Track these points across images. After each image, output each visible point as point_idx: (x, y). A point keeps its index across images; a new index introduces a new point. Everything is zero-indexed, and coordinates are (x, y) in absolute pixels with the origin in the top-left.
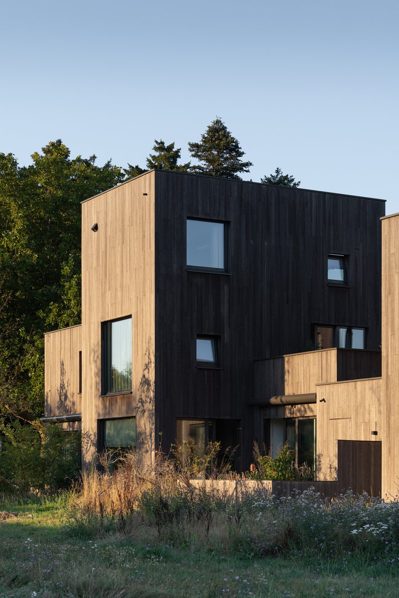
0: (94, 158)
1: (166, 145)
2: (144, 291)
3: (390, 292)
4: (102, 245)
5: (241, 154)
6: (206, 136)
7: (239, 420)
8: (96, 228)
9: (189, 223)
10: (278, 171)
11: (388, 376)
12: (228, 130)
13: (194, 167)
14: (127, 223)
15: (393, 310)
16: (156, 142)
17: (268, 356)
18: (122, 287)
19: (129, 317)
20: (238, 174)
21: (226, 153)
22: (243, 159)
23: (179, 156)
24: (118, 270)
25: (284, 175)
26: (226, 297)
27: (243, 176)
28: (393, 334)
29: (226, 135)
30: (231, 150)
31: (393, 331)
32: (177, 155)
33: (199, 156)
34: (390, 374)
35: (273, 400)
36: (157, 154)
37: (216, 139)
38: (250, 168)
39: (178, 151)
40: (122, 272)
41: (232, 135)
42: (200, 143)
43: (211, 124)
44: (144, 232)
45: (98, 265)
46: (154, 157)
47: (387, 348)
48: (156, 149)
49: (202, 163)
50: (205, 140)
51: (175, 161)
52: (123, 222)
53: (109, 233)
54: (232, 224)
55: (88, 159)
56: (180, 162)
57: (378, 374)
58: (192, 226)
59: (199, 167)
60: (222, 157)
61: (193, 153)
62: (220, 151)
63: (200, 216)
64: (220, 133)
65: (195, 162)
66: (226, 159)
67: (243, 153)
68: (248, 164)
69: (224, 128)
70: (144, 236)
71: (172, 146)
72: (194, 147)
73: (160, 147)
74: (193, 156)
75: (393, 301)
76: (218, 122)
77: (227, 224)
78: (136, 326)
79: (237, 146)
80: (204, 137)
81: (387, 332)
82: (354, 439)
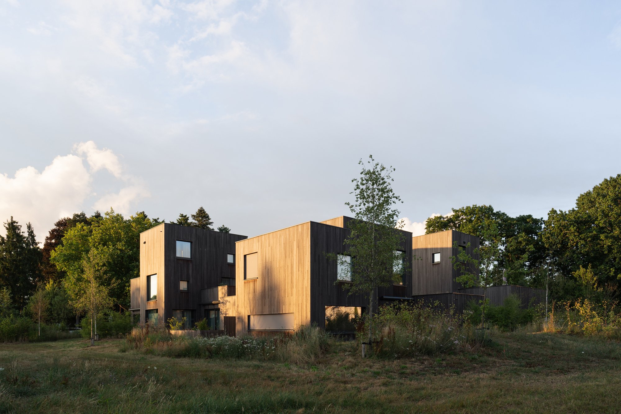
0: (158, 219)
1: (184, 215)
2: (161, 265)
3: (238, 267)
4: (147, 249)
5: (210, 219)
6: (197, 212)
7: (196, 310)
8: (145, 243)
9: (177, 242)
10: (223, 226)
11: (238, 295)
12: (205, 211)
13: (193, 223)
14: (155, 241)
15: (239, 273)
16: (181, 214)
17: (206, 288)
18: (153, 263)
19: (156, 274)
20: (209, 226)
21: (204, 219)
22: (210, 221)
23: (188, 219)
24: (152, 258)
25: (225, 227)
26: (191, 268)
27: (211, 227)
28: (239, 281)
29: (204, 212)
30: (206, 218)
31: (239, 280)
32: (187, 219)
33: (195, 219)
34: (238, 294)
35: (213, 302)
36: (180, 218)
37: (201, 214)
38: (213, 224)
39: (188, 217)
40: (154, 258)
41: (207, 213)
42: (195, 215)
43: (199, 208)
44: (161, 244)
45: (146, 256)
46: (179, 219)
47: (237, 285)
48: (180, 216)
49: (196, 222)
50: (197, 214)
51: (187, 221)
52: (154, 241)
53: (149, 245)
54: (193, 243)
55: (156, 219)
56: (189, 221)
57: (235, 294)
58: (178, 243)
59: (195, 223)
60: (203, 220)
61: (193, 218)
62: (202, 218)
63: (181, 240)
64: (202, 212)
65: (194, 221)
66: (205, 221)
67: (211, 219)
68: (212, 223)
69: (204, 210)
70: (161, 246)
71: (186, 216)
72: (193, 216)
73: (182, 216)
74: (193, 219)
75: (239, 270)
76: (201, 208)
77: (191, 243)
78: (158, 277)
79: (208, 216)
80: (197, 213)
81: (237, 280)
82: (232, 316)
